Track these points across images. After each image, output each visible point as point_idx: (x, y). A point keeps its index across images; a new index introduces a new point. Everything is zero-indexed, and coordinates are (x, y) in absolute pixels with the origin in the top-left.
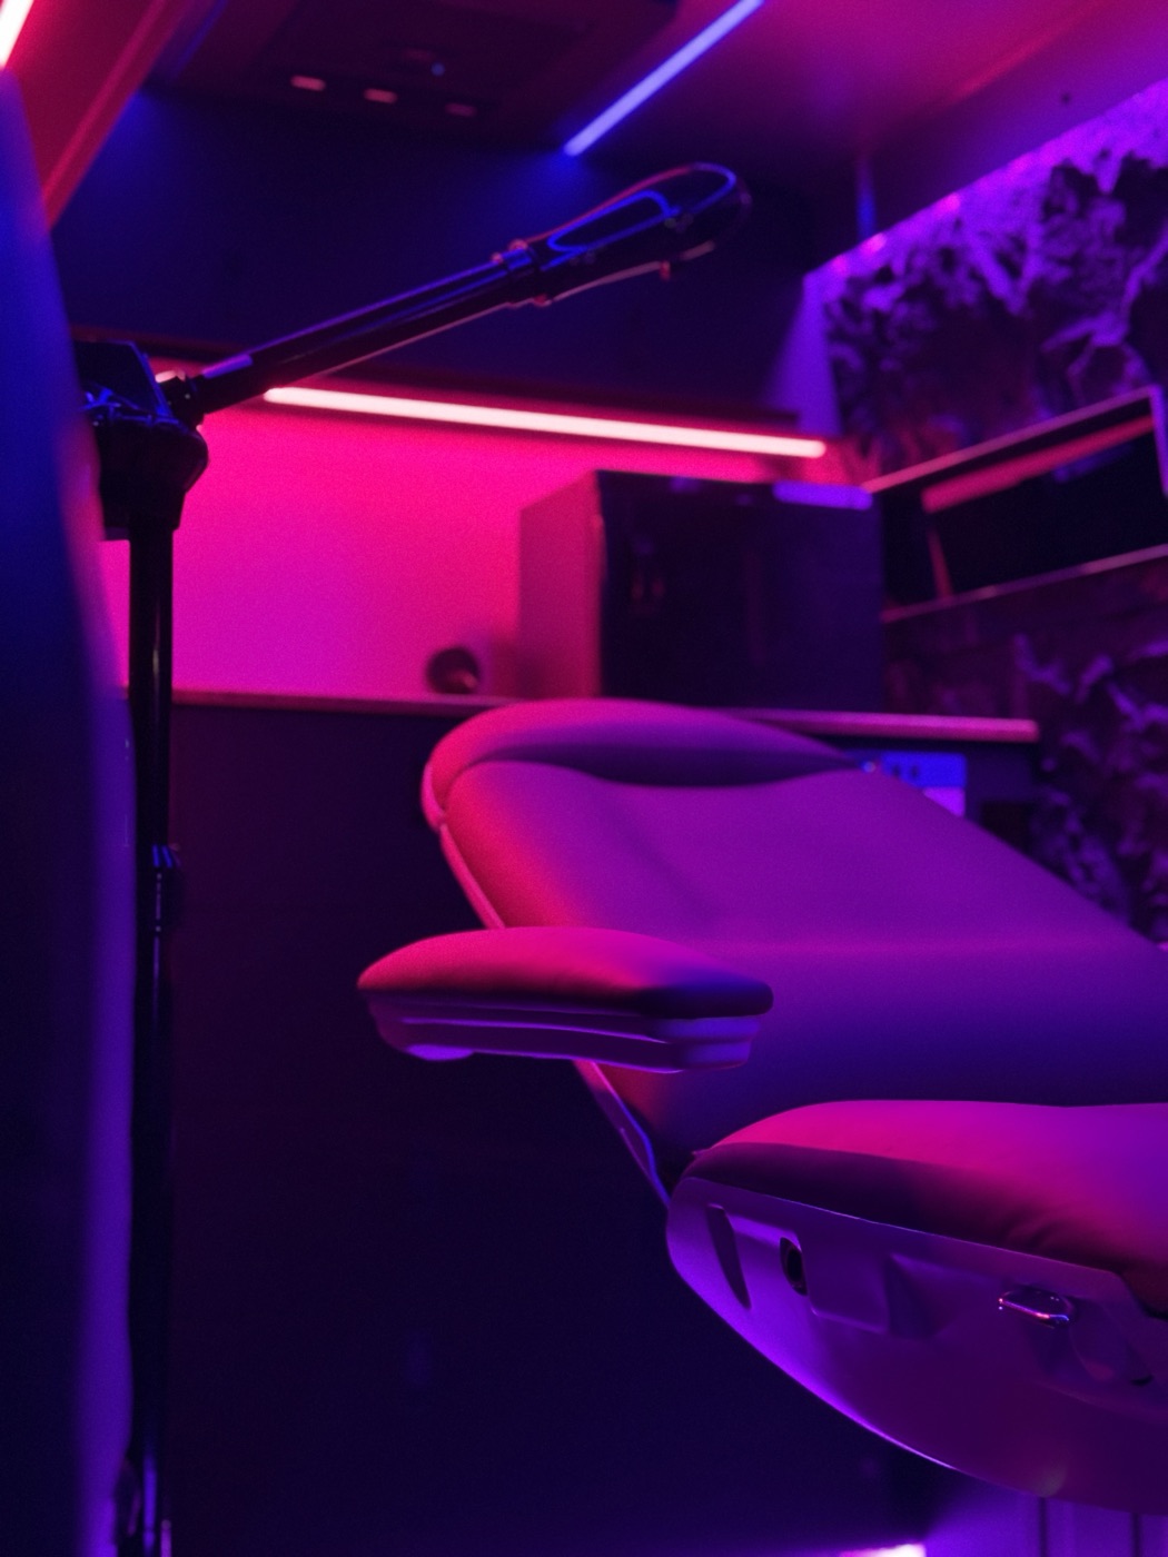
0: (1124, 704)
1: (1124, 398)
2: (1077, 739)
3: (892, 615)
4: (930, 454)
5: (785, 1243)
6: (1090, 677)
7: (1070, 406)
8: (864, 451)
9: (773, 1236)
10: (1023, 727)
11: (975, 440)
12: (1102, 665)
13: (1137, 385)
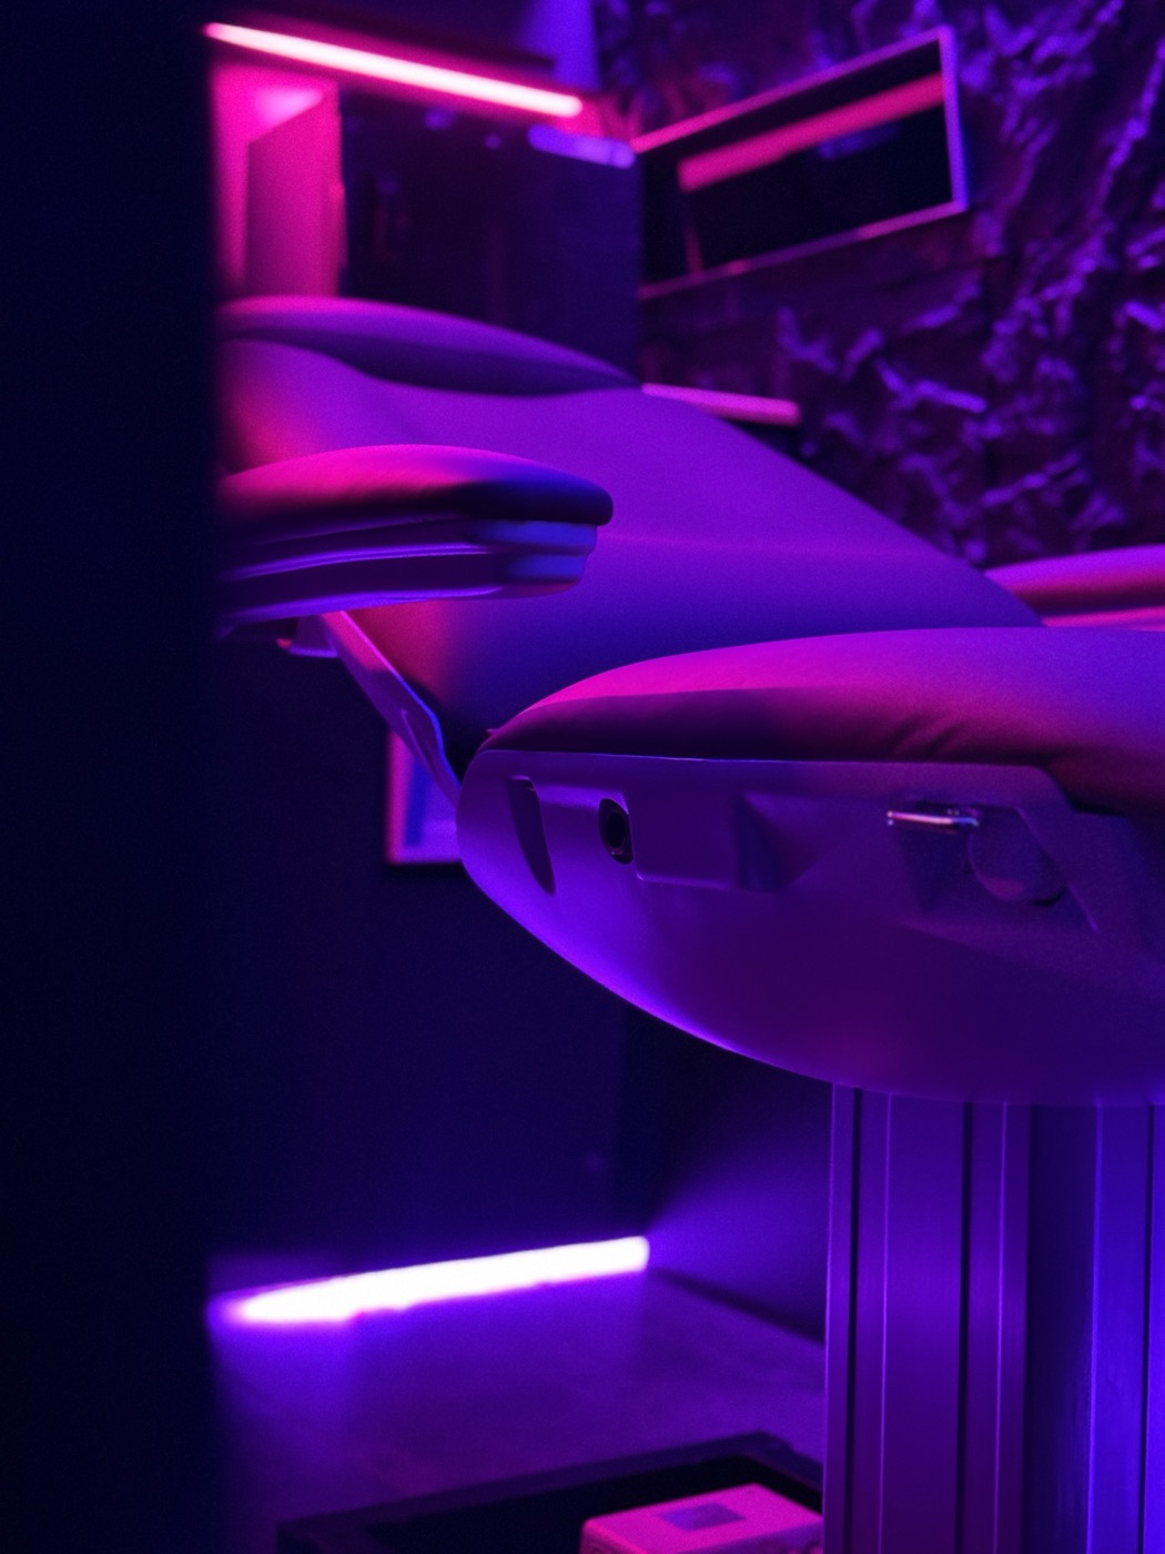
0: (892, 381)
1: (913, 40)
2: (840, 422)
3: (647, 292)
4: (696, 109)
5: (607, 804)
6: (858, 353)
7: (851, 51)
8: (624, 108)
9: (592, 800)
10: (781, 410)
11: (747, 92)
12: (871, 340)
13: (927, 25)
